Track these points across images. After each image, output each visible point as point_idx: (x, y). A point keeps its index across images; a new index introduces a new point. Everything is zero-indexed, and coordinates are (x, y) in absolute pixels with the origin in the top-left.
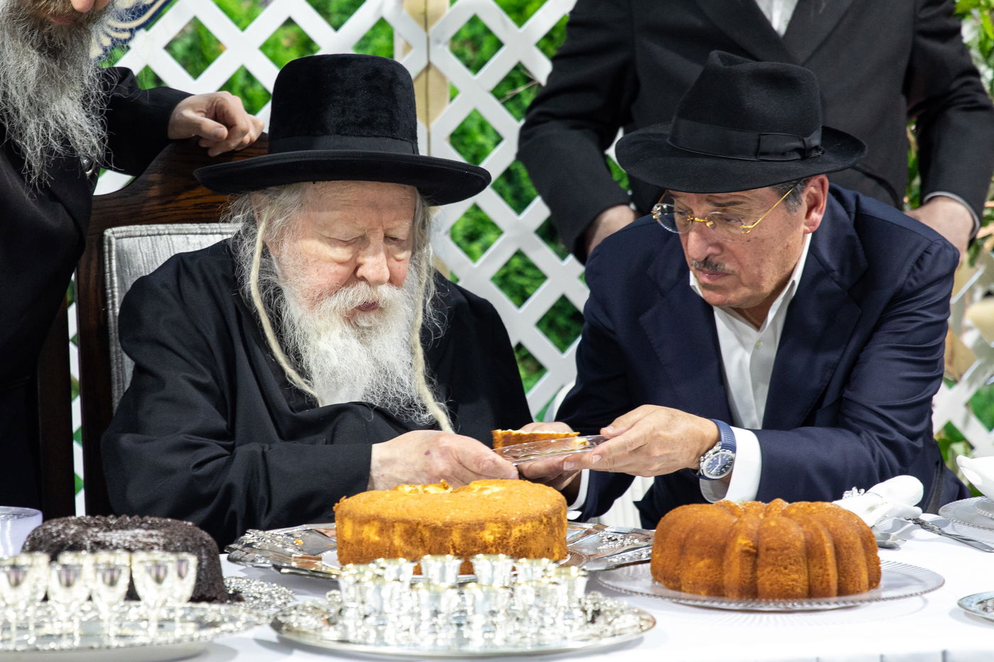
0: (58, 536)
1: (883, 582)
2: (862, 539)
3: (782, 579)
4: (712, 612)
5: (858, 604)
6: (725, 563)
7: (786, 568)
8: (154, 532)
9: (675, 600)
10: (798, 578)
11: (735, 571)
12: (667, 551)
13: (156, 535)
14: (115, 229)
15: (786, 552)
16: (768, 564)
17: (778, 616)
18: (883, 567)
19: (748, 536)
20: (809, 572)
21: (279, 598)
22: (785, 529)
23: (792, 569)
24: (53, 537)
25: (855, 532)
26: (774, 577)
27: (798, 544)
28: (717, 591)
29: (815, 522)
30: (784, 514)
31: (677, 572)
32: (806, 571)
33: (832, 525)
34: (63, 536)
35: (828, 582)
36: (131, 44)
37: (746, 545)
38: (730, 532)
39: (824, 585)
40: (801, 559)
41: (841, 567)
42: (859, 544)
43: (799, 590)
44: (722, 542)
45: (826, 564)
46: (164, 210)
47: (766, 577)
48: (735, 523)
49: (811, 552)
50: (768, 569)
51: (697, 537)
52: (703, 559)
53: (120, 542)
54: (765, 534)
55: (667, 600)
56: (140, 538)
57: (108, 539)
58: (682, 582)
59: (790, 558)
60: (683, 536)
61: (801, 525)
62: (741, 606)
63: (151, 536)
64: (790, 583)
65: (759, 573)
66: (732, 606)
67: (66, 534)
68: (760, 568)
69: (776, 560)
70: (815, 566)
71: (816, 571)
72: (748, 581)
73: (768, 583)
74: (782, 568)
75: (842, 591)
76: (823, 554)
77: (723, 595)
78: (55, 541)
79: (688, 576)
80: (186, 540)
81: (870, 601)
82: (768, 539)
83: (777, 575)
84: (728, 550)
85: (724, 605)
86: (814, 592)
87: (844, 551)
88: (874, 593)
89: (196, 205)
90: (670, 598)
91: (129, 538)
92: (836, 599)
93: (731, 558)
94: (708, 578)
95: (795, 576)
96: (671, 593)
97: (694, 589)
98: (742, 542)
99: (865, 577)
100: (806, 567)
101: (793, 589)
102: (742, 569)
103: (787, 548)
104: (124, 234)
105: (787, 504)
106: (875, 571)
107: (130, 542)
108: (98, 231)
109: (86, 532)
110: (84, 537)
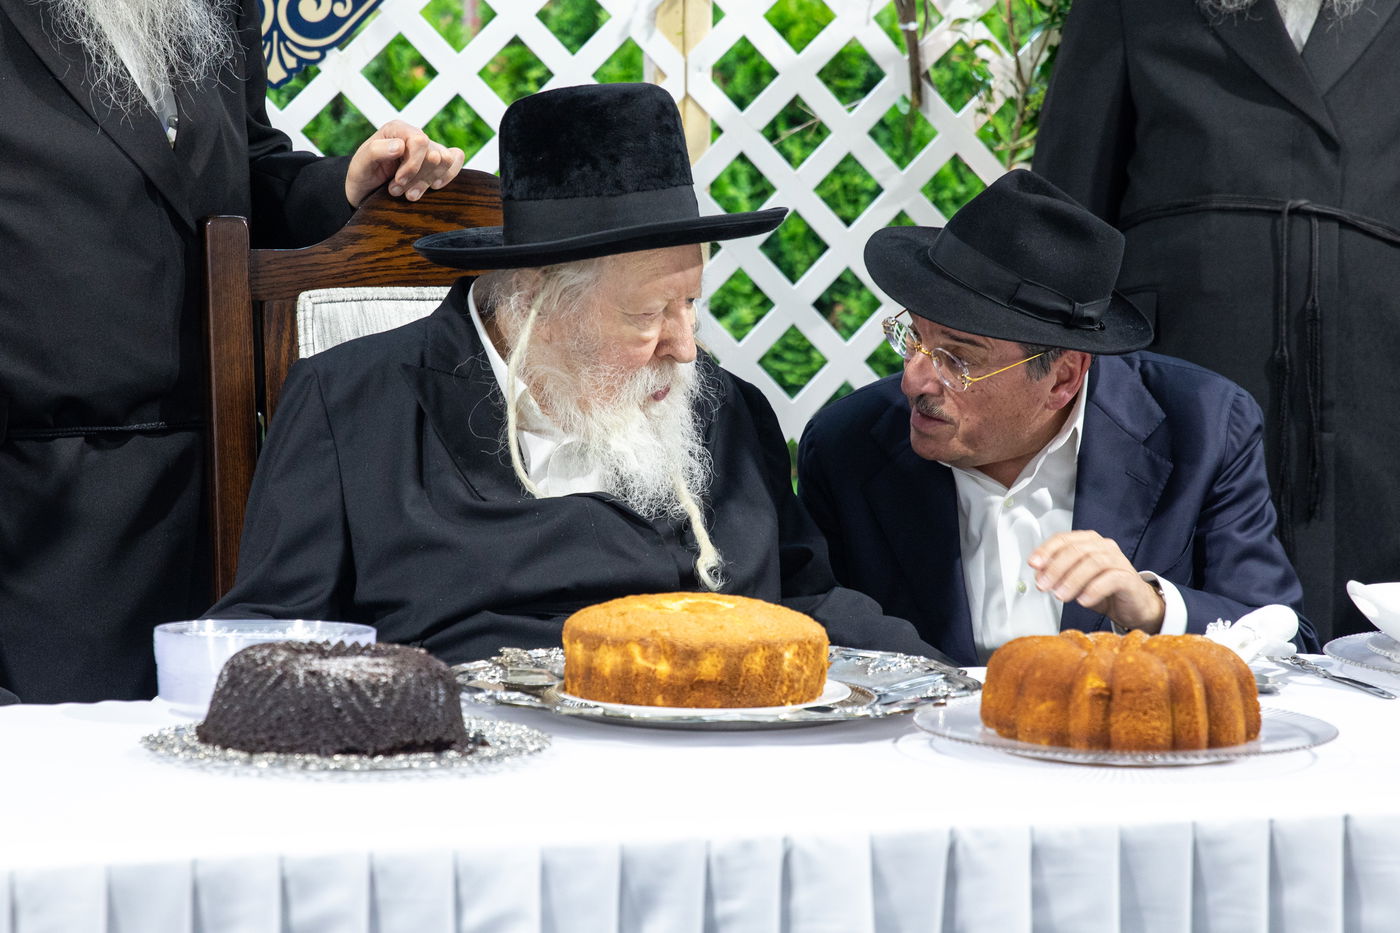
0: (264, 663)
1: (1263, 733)
2: (1239, 681)
3: (1141, 727)
4: (1054, 765)
5: (1233, 758)
6: (1072, 706)
7: (1145, 713)
9: (1009, 751)
10: (1159, 726)
11: (1083, 718)
12: (1000, 692)
13: (384, 665)
14: (310, 293)
15: (1146, 694)
16: (1123, 709)
17: (1134, 772)
18: (1264, 714)
19: (1101, 674)
20: (1174, 720)
22: (1144, 666)
23: (1152, 716)
24: (257, 665)
25: (1230, 671)
26: (1131, 725)
27: (1161, 685)
28: (1061, 739)
29: (1181, 659)
30: (1145, 648)
31: (1012, 717)
32: (1170, 718)
33: (1202, 661)
34: (269, 664)
35: (1196, 732)
37: (1097, 688)
38: (1078, 669)
39: (1192, 734)
40: (1164, 704)
41: (1213, 714)
42: (1235, 687)
43: (1161, 741)
44: (1068, 681)
45: (1194, 710)
46: (373, 270)
47: (1121, 724)
48: (1084, 659)
49: (1177, 694)
50: (1124, 714)
51: (1038, 674)
52: (1044, 701)
53: (341, 672)
54: (1121, 673)
55: (1000, 750)
56: (364, 667)
58: (1019, 729)
59: (1151, 702)
60: (1021, 673)
61: (1165, 662)
62: (1090, 758)
63: (377, 665)
64: (1150, 732)
65: (1113, 719)
66: (1080, 758)
67: (273, 662)
68: (1113, 714)
69: (1134, 704)
70: (1180, 711)
71: (1182, 717)
72: (1098, 729)
73: (1123, 732)
74: (1141, 714)
75: (1214, 742)
76: (1191, 696)
77: (1068, 745)
78: (259, 669)
79: (1026, 721)
81: (1248, 754)
82: (1124, 678)
83: (1134, 722)
84: (1075, 691)
85: (1070, 758)
86: (1179, 743)
87: (1216, 694)
88: (1252, 746)
89: (411, 264)
90: (1003, 747)
91: (350, 667)
92: (1205, 751)
93: (1079, 700)
94: (1051, 724)
95: (1157, 724)
96: (1005, 741)
97: (1034, 736)
98: (1093, 683)
99: (1241, 726)
100: (1169, 713)
101: (1153, 739)
102: (1092, 713)
103: (1148, 690)
104: (324, 298)
105: (1148, 636)
106: (1254, 718)
107: (352, 672)
108: (292, 294)
109: (298, 660)
110: (296, 665)
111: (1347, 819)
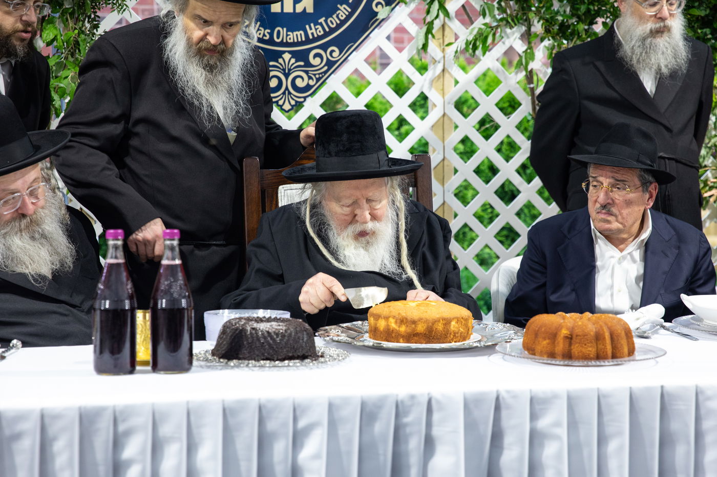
0: (236, 325)
1: (636, 353)
2: (625, 332)
3: (584, 350)
4: (549, 365)
5: (624, 362)
6: (556, 342)
7: (585, 345)
8: (281, 324)
9: (533, 360)
10: (591, 350)
11: (560, 347)
12: (529, 336)
13: (282, 325)
14: (284, 186)
15: (586, 337)
16: (577, 343)
17: (581, 368)
18: (636, 346)
19: (568, 329)
20: (597, 347)
21: (342, 356)
22: (585, 326)
23: (588, 346)
24: (233, 326)
25: (622, 328)
26: (580, 350)
27: (592, 333)
28: (552, 355)
29: (601, 323)
30: (589, 319)
31: (533, 346)
32: (596, 347)
33: (610, 324)
34: (238, 325)
35: (606, 352)
36: (304, 104)
37: (566, 334)
38: (559, 327)
39: (605, 353)
40: (593, 341)
41: (614, 345)
42: (623, 333)
43: (592, 356)
44: (555, 332)
45: (605, 343)
47: (576, 349)
48: (562, 323)
49: (598, 337)
50: (577, 345)
51: (543, 330)
52: (545, 340)
53: (264, 328)
54: (576, 328)
55: (530, 360)
56: (274, 326)
57: (258, 326)
58: (536, 351)
59: (588, 340)
60: (537, 329)
61: (594, 324)
62: (562, 363)
63: (279, 325)
64: (588, 352)
65: (572, 347)
66: (558, 363)
67: (239, 324)
68: (573, 345)
69: (581, 341)
70: (600, 344)
71: (601, 346)
72: (567, 351)
73: (576, 352)
74: (584, 345)
75: (614, 357)
76: (604, 338)
77: (555, 358)
78: (233, 327)
79: (538, 348)
80: (296, 328)
81: (629, 361)
82: (577, 331)
83: (581, 348)
84: (557, 336)
85: (553, 362)
86: (599, 357)
87: (615, 337)
88: (631, 358)
90: (531, 359)
91: (268, 326)
92: (610, 360)
93: (559, 339)
94: (548, 349)
95: (590, 349)
96: (533, 356)
97: (541, 354)
98: (564, 332)
99: (626, 350)
100: (595, 344)
101: (589, 355)
102: (564, 345)
103: (587, 335)
104: (288, 188)
106: (632, 347)
107: (269, 328)
108: (276, 187)
109: (248, 324)
110: (247, 326)
111: (662, 387)
